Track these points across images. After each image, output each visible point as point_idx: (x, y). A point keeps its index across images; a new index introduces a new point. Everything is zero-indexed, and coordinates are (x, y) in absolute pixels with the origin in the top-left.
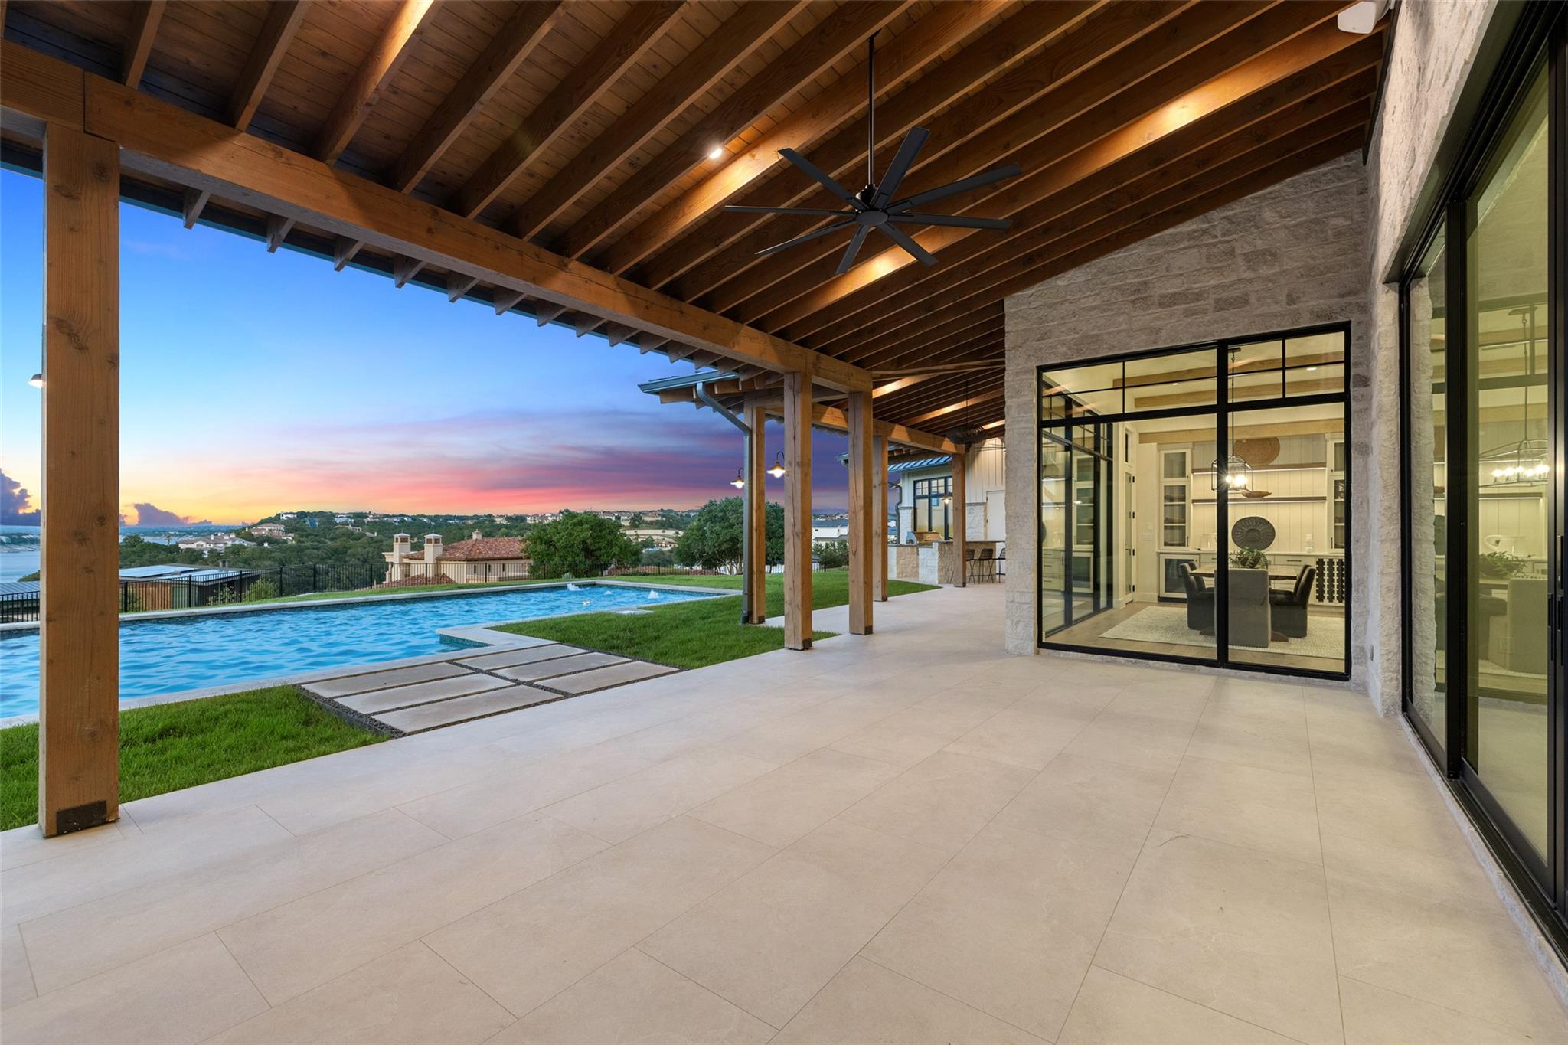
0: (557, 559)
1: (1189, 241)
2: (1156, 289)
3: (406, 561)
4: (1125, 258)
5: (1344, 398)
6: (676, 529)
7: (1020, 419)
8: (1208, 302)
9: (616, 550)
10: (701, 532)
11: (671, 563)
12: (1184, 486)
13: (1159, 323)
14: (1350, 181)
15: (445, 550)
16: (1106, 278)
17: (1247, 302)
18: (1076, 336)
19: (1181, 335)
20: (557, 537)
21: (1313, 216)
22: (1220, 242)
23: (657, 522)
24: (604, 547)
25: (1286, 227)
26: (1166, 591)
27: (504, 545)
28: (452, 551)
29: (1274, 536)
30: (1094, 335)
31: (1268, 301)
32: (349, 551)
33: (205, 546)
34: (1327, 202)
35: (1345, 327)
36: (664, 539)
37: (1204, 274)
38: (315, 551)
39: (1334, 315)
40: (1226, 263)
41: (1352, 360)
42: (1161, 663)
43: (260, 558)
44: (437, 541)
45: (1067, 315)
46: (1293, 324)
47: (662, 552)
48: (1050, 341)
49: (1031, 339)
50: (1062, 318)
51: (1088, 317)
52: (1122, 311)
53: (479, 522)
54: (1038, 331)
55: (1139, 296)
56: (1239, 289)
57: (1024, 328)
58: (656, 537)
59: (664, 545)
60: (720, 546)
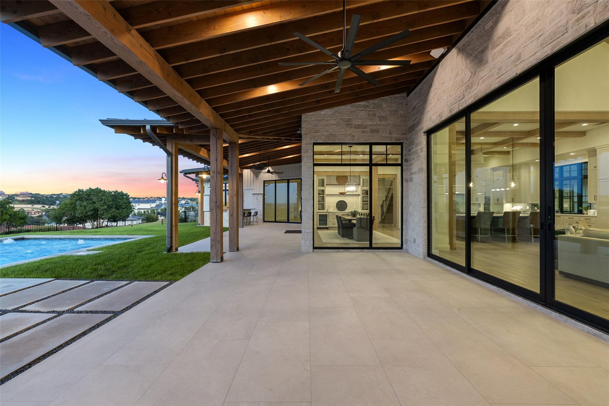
1: (363, 108)
2: (353, 122)
4: (344, 109)
5: (401, 165)
6: (43, 204)
7: (308, 162)
8: (368, 130)
10: (72, 206)
12: (324, 190)
13: (354, 133)
14: (404, 101)
16: (338, 114)
17: (379, 132)
18: (328, 133)
19: (361, 139)
21: (395, 109)
22: (371, 110)
25: (388, 110)
26: (319, 225)
29: (347, 206)
30: (333, 134)
31: (385, 132)
34: (399, 105)
35: (401, 144)
37: (368, 120)
39: (400, 140)
40: (373, 118)
41: (404, 154)
42: (354, 250)
45: (325, 125)
46: (391, 141)
48: (319, 134)
49: (312, 132)
50: (323, 126)
51: (332, 127)
52: (343, 127)
54: (314, 129)
55: (348, 123)
56: (377, 127)
57: (309, 127)
58: (27, 209)
59: (33, 213)
60: (86, 212)
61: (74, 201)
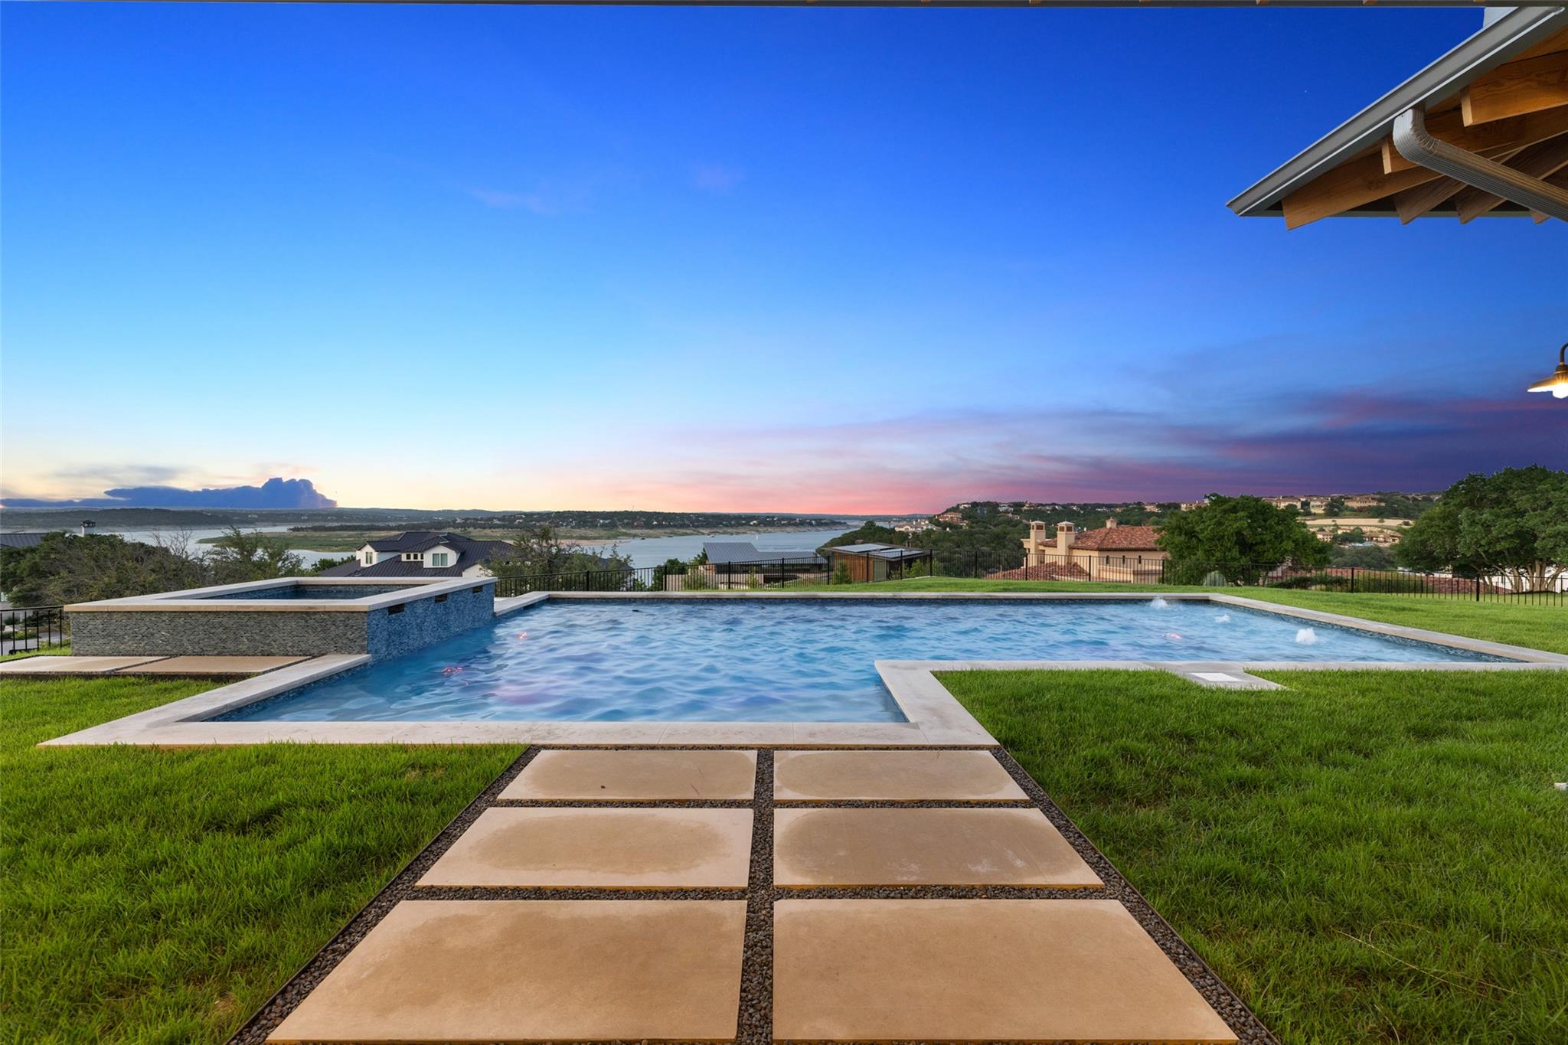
0: (1200, 554)
3: (1041, 548)
6: (1405, 517)
9: (1289, 545)
10: (1448, 523)
11: (1393, 564)
15: (1077, 538)
20: (1202, 526)
23: (1370, 509)
24: (1270, 541)
27: (1141, 535)
28: (1084, 540)
32: (1008, 536)
33: (910, 529)
36: (1382, 532)
38: (982, 536)
43: (944, 540)
44: (1069, 529)
47: (1380, 550)
53: (1127, 511)
58: (1369, 529)
59: (1382, 539)
60: (1491, 543)
61: (1452, 508)
